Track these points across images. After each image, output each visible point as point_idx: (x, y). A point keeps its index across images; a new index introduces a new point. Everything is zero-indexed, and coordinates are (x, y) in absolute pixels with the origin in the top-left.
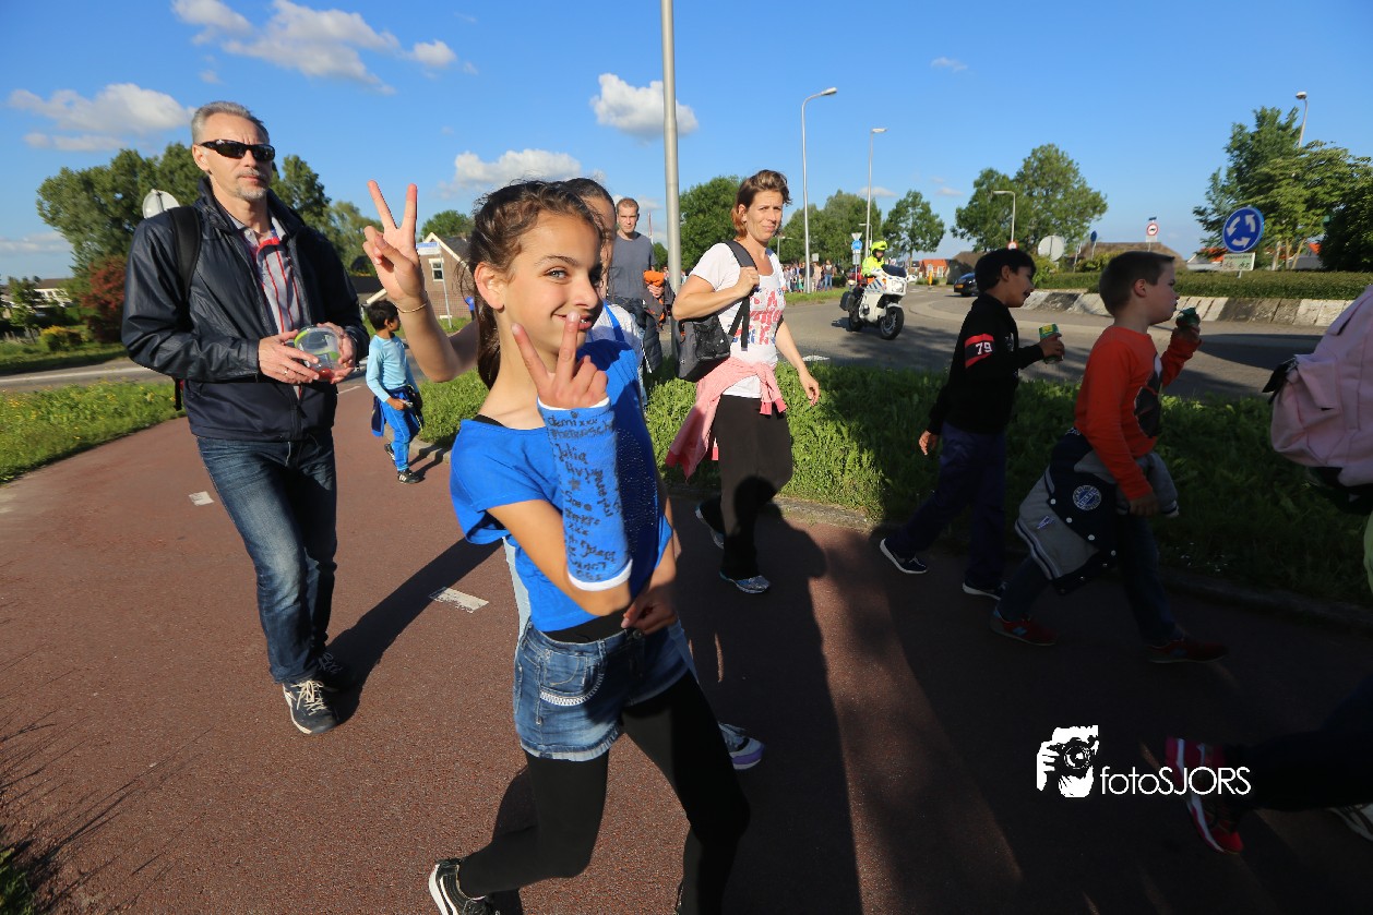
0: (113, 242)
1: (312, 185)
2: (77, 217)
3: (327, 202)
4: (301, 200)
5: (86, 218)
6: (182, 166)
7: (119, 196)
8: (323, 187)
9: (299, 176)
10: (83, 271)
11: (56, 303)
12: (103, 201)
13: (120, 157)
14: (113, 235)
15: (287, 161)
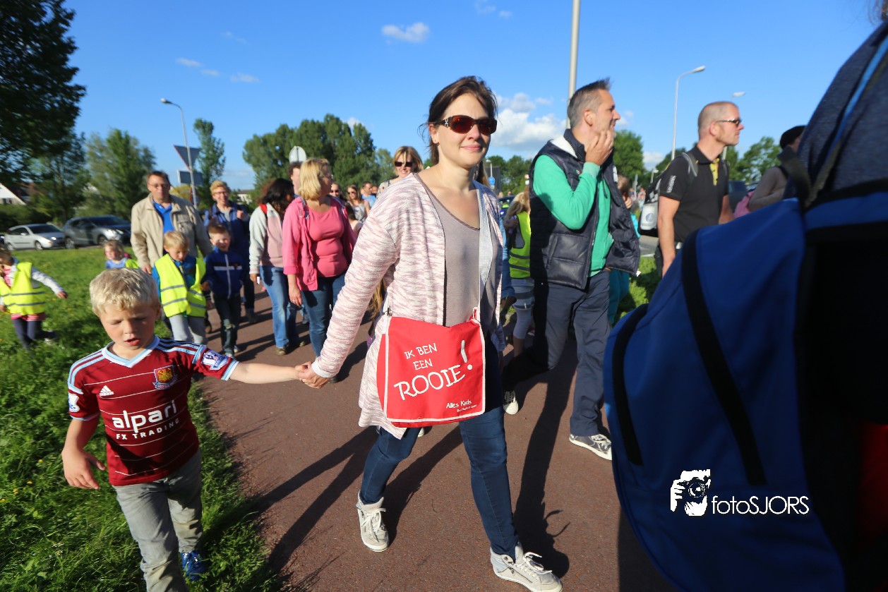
0: (273, 172)
1: (368, 139)
2: (258, 160)
3: (375, 148)
4: (361, 148)
5: (263, 160)
6: (307, 131)
7: (278, 148)
8: (372, 141)
9: (360, 134)
10: (258, 187)
11: (246, 202)
12: (271, 150)
13: (279, 129)
14: (273, 168)
15: (355, 127)
